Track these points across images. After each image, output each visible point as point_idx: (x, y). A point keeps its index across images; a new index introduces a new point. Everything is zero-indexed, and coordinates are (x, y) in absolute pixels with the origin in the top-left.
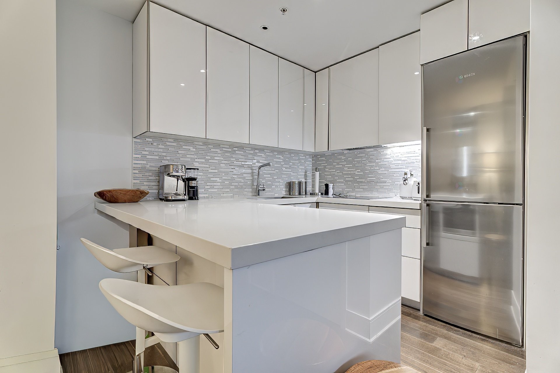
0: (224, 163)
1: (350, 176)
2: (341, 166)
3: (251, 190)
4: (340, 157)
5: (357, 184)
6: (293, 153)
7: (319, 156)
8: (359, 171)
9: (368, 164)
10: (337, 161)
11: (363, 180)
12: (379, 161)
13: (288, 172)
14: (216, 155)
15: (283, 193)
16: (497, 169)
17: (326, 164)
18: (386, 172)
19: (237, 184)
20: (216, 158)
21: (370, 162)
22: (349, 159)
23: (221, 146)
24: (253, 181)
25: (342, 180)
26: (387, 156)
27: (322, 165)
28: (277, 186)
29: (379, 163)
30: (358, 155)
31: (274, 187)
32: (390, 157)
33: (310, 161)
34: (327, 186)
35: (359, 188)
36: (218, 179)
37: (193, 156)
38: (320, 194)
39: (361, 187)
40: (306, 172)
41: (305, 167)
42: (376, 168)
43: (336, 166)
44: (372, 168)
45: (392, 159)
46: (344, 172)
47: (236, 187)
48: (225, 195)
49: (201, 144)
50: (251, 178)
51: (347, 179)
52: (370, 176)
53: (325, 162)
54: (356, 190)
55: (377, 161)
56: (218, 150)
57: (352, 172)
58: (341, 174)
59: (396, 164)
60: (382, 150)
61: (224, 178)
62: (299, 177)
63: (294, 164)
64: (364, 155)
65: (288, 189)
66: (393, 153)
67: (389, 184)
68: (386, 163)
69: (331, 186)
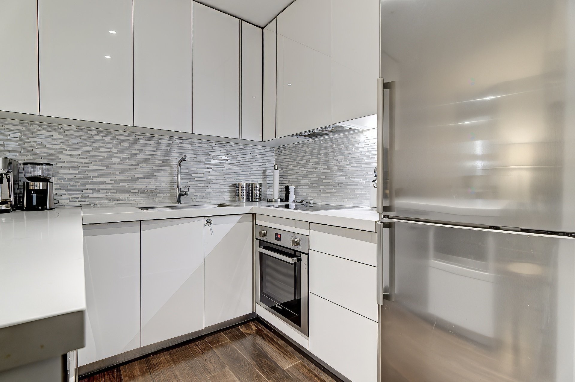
0: (120, 158)
1: (315, 176)
2: (305, 161)
3: (169, 195)
4: (304, 149)
5: (323, 187)
6: (242, 145)
7: (282, 149)
8: (326, 167)
9: (335, 158)
10: (301, 155)
11: (331, 181)
12: (350, 152)
13: (234, 170)
14: (103, 145)
15: (226, 199)
16: (532, 166)
17: (289, 160)
18: (358, 169)
19: (143, 187)
20: (102, 150)
21: (339, 154)
22: (314, 151)
23: (113, 132)
24: (172, 182)
25: (306, 181)
26: (360, 145)
27: (286, 160)
28: (214, 190)
29: (350, 156)
30: (325, 145)
31: (210, 190)
32: (364, 146)
33: (272, 156)
34: (287, 189)
35: (325, 192)
36: (108, 180)
37: (58, 147)
38: (279, 200)
39: (328, 191)
40: (265, 171)
41: (264, 164)
42: (346, 163)
43: (301, 162)
44: (341, 164)
45: (365, 149)
46: (309, 170)
47: (141, 191)
48: (119, 202)
49: (74, 128)
50: (169, 179)
51: (312, 179)
52: (338, 174)
53: (288, 157)
54: (323, 195)
55: (347, 152)
56: (108, 139)
57: (317, 170)
58: (305, 172)
59: (371, 157)
60: (353, 136)
61: (118, 178)
62: (253, 177)
63: (244, 159)
64: (331, 144)
65: (234, 194)
66: (367, 139)
67: (362, 187)
68: (359, 155)
69: (292, 189)
